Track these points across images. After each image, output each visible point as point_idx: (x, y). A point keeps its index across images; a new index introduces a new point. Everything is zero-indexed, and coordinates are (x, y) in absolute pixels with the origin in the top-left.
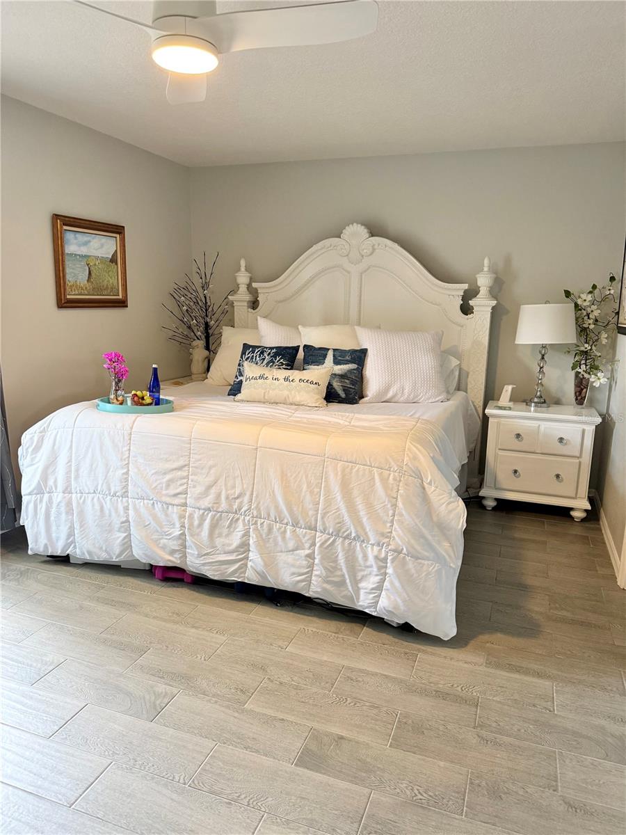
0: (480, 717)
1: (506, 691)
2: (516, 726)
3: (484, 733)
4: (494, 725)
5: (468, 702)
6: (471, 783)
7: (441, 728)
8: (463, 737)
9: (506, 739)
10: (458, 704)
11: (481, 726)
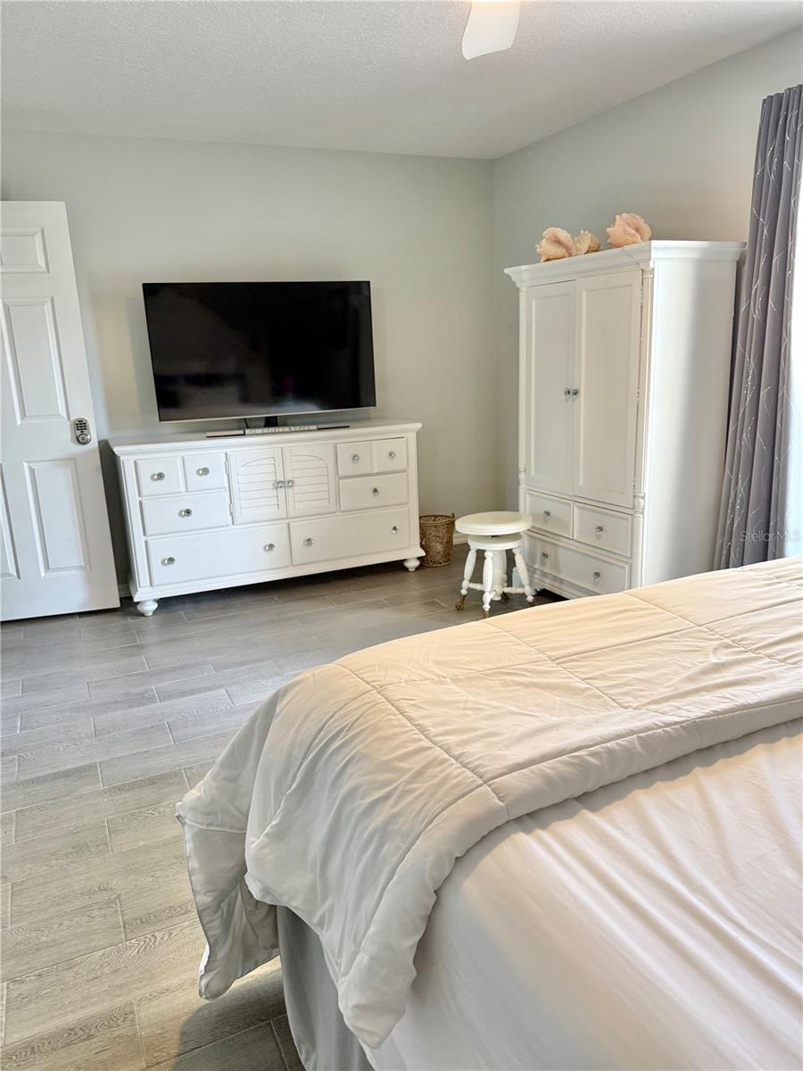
0: (116, 912)
1: (88, 973)
2: (65, 928)
3: (106, 895)
4: (95, 913)
5: (139, 922)
6: (106, 844)
7: (158, 874)
8: (129, 879)
9: (78, 904)
10: (151, 911)
11: (110, 903)
